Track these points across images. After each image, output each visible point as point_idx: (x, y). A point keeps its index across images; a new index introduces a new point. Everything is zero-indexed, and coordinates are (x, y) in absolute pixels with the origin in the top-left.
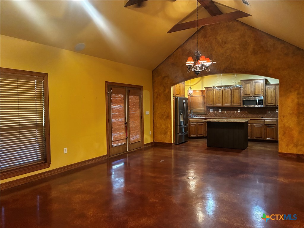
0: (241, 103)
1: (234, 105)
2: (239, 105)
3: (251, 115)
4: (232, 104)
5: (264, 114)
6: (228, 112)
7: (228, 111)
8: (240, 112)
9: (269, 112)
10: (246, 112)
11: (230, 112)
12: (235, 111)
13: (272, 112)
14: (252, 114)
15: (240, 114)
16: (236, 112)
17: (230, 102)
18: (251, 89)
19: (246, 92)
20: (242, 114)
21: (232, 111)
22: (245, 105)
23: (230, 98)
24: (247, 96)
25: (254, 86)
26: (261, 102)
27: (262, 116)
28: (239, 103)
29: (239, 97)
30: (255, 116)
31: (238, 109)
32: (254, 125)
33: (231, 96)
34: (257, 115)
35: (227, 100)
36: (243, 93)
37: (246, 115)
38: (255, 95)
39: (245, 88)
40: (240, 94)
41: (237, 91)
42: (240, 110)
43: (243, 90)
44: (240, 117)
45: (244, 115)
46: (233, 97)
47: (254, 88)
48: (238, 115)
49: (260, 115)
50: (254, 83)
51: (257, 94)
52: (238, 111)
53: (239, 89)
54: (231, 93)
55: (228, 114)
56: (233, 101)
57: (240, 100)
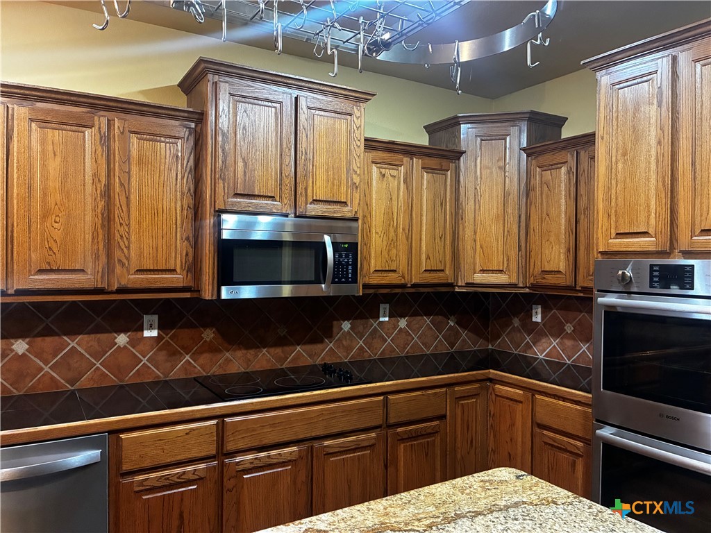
1: (134, 280)
2: (178, 278)
4: (110, 268)
6: (48, 342)
7: (48, 332)
8: (159, 338)
9: (346, 326)
10: (209, 335)
11: (72, 343)
12: (119, 331)
13: (359, 322)
14: (248, 347)
15: (162, 356)
16: (122, 339)
17: (89, 254)
18: (281, 155)
19: (245, 172)
20: (174, 354)
21: (89, 333)
22: (234, 280)
23: (88, 218)
24: (250, 209)
25: (304, 134)
26: (346, 260)
27: (310, 356)
28: (176, 266)
29: (176, 213)
30: (268, 361)
31: (146, 318)
32: (326, 443)
33: (107, 193)
34: (278, 350)
35: (57, 235)
36: (220, 181)
37: (205, 355)
38: (311, 203)
39: (242, 143)
40: (189, 190)
41: (163, 153)
42: (156, 324)
43: (223, 150)
44: (158, 377)
45: (188, 357)
46: (125, 209)
47: (306, 153)
48: (145, 361)
49: (298, 348)
50: (305, 109)
51: (319, 201)
52: (147, 334)
53: (179, 138)
54: (103, 161)
55: (47, 369)
56: (122, 243)
57: (188, 239)
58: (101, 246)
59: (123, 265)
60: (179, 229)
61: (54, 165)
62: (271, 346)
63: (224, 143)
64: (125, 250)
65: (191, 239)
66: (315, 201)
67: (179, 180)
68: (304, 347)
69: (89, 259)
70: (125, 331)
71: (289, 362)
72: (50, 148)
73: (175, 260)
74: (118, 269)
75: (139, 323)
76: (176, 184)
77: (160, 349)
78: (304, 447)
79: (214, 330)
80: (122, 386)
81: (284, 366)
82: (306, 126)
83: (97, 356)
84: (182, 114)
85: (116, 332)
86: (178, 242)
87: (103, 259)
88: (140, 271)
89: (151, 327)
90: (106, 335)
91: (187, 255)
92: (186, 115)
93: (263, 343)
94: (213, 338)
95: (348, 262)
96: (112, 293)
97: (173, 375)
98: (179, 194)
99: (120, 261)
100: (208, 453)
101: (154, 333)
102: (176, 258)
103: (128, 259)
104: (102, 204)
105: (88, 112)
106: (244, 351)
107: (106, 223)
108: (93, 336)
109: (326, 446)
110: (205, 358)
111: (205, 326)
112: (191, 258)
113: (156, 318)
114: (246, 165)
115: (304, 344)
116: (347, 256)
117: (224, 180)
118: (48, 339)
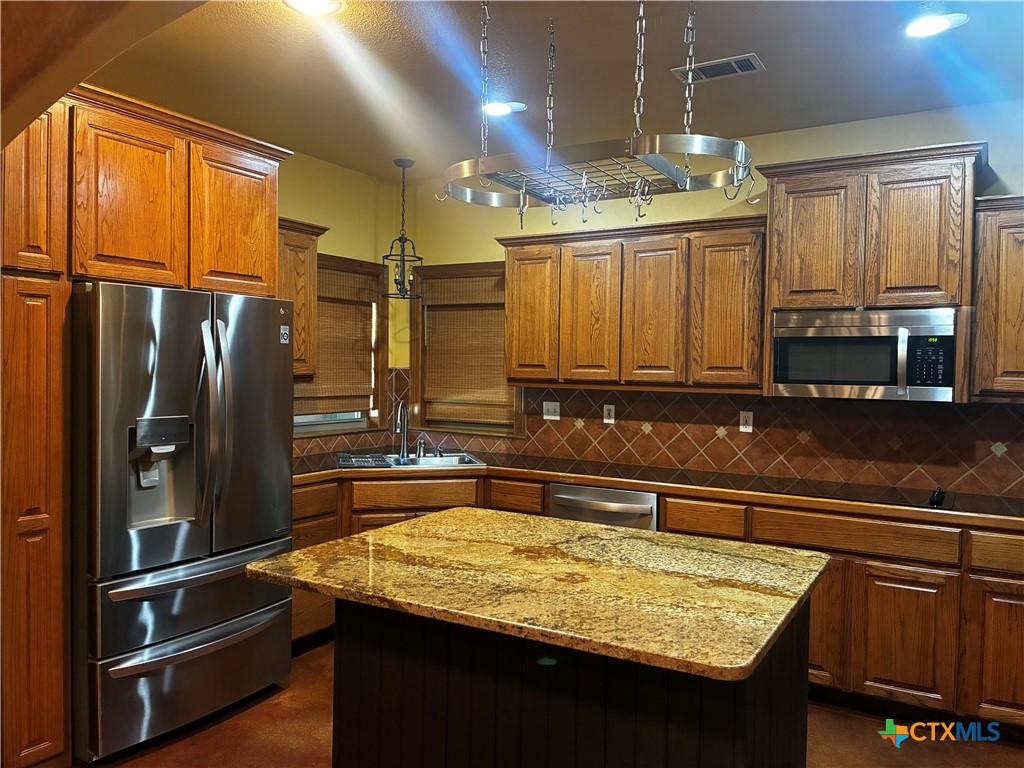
0: (758, 366)
1: (707, 375)
2: (744, 376)
3: (840, 462)
4: (688, 366)
5: (956, 464)
6: (665, 427)
7: (663, 419)
8: (753, 435)
9: (999, 449)
10: (804, 437)
11: (683, 430)
12: (720, 424)
13: (1021, 445)
15: (756, 453)
16: (721, 432)
17: (672, 353)
18: (845, 244)
19: (801, 268)
20: (767, 452)
21: (695, 423)
22: (791, 378)
23: (673, 324)
24: (807, 305)
25: (876, 215)
26: (934, 358)
27: (937, 480)
28: (742, 363)
29: (743, 315)
30: (876, 476)
31: (742, 414)
32: (869, 563)
33: (687, 302)
34: (890, 466)
35: (650, 339)
36: (776, 281)
37: (800, 458)
38: (884, 292)
39: (799, 239)
40: (756, 291)
41: (732, 261)
42: (751, 421)
43: (779, 251)
44: (753, 471)
45: (781, 457)
46: (699, 315)
47: (877, 236)
48: (740, 454)
49: (919, 467)
50: (877, 187)
51: (896, 288)
52: (742, 429)
53: (747, 244)
54: (683, 276)
55: (664, 448)
56: (696, 344)
57: (753, 338)
58: (681, 347)
59: (697, 362)
60: (746, 330)
61: (650, 284)
62: (879, 460)
63: (779, 242)
64: (699, 350)
65: (756, 338)
66: (889, 289)
67: (747, 283)
68: (926, 467)
69: (672, 357)
70: (724, 425)
71: (905, 483)
72: (647, 271)
73: (742, 359)
74: (694, 367)
75: (736, 418)
76: (744, 288)
77: (755, 445)
78: (840, 558)
79: (810, 433)
80: (721, 474)
81: (898, 485)
82: (878, 206)
83: (702, 443)
84: (750, 221)
85: (716, 424)
86: (745, 342)
87: (682, 358)
88: (710, 368)
89: (746, 423)
90: (708, 426)
91: (752, 353)
92: (753, 221)
93: (868, 455)
94: (809, 441)
95: (937, 359)
96: (690, 386)
97: (767, 472)
98: (746, 296)
99: (694, 359)
100: (737, 534)
101: (749, 429)
102: (742, 356)
103: (701, 357)
104: (682, 312)
105: (674, 238)
106: (845, 461)
107: (685, 328)
108: (698, 426)
109: (868, 566)
110: (800, 460)
111: (801, 428)
112: (756, 357)
113: (751, 415)
114: (802, 261)
115: (928, 463)
116: (936, 353)
117: (779, 279)
118: (666, 424)
